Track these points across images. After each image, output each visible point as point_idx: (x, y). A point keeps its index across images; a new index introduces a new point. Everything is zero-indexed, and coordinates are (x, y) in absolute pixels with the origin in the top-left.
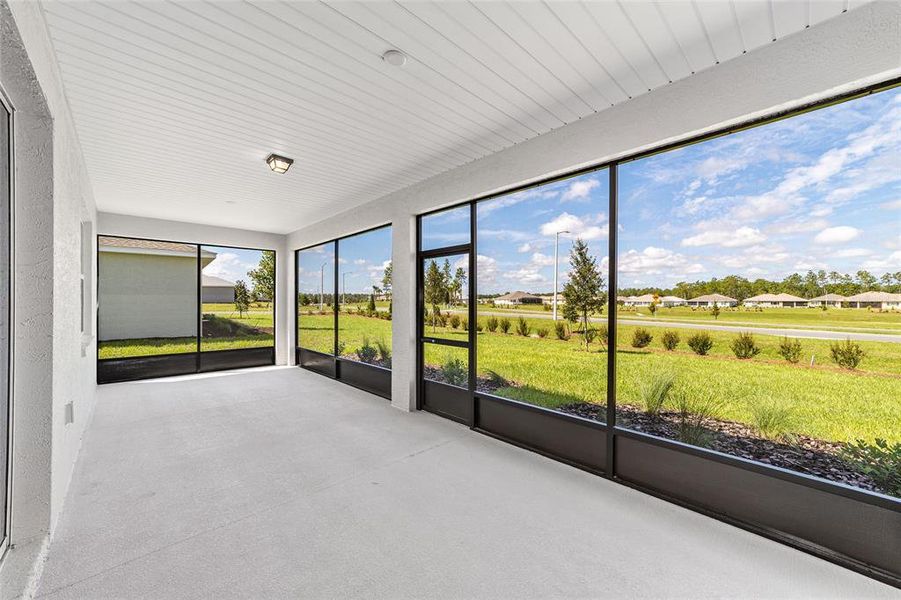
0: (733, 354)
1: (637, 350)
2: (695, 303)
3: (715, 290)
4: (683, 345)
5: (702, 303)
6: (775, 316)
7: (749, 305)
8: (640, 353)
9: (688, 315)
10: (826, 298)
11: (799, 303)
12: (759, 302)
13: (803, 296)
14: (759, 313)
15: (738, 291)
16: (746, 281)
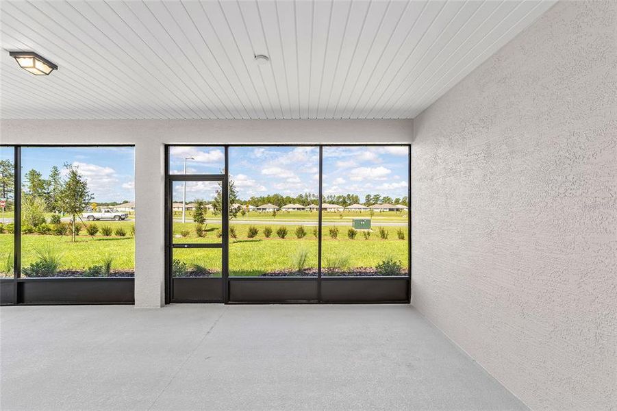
0: (296, 237)
1: (251, 239)
2: (260, 209)
3: (269, 202)
4: (274, 234)
5: (263, 209)
6: (295, 215)
7: (284, 210)
8: (252, 241)
9: (258, 216)
10: (312, 206)
11: (303, 209)
12: (288, 208)
13: (303, 205)
14: (288, 214)
15: (280, 202)
16: (282, 197)
